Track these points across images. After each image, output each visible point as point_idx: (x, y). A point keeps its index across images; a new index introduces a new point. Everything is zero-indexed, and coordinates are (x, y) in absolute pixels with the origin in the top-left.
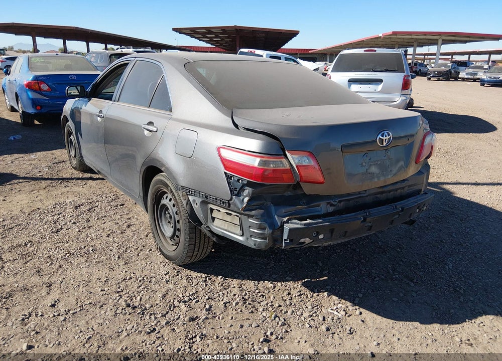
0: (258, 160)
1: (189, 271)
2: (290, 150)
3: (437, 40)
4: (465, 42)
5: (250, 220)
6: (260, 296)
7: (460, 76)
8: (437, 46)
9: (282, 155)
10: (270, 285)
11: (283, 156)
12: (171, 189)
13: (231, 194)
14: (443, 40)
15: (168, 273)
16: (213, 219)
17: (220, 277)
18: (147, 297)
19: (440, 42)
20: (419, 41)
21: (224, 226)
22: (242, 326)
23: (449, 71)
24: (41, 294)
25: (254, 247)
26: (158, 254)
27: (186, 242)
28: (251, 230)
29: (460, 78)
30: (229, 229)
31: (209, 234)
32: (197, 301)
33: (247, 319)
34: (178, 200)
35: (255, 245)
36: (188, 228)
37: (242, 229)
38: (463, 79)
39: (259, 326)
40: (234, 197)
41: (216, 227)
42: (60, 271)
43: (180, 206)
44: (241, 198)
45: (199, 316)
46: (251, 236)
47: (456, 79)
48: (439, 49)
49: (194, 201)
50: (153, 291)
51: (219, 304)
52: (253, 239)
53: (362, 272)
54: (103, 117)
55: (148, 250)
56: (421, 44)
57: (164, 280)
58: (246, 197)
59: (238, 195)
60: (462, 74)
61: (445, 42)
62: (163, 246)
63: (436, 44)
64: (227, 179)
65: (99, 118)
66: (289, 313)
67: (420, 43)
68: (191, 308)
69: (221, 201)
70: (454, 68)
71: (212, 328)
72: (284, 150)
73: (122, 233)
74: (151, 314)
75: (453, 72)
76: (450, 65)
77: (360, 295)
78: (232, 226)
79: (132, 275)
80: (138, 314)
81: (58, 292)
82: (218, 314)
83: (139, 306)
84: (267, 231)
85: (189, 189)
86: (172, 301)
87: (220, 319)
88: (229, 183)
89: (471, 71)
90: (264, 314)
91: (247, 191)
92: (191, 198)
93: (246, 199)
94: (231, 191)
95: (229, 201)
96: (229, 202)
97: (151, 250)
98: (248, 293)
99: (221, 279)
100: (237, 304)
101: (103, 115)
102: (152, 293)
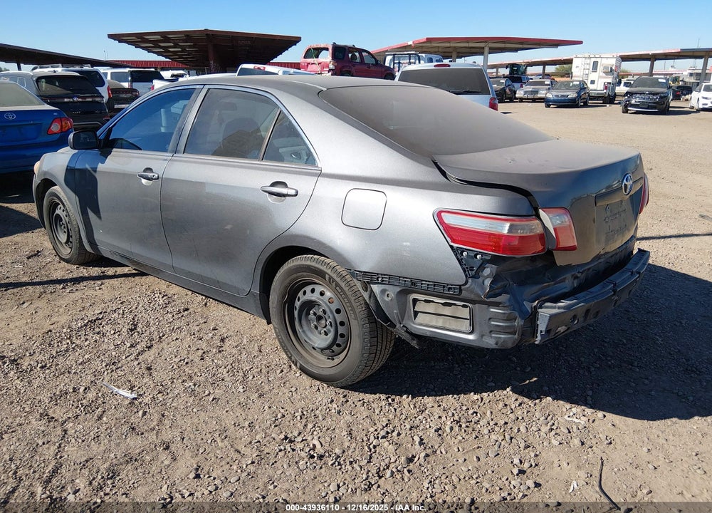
0: (507, 225)
1: (357, 393)
2: (545, 208)
3: (483, 48)
4: (516, 50)
5: (492, 310)
6: (472, 414)
7: (517, 96)
8: (483, 56)
9: (532, 215)
10: (476, 397)
11: (534, 217)
12: (331, 278)
13: (466, 276)
14: (490, 48)
15: (332, 401)
16: (416, 313)
17: (405, 396)
18: (328, 439)
19: (487, 50)
20: (458, 50)
21: (437, 321)
22: (478, 459)
23: (504, 90)
24: (162, 462)
25: (494, 346)
26: (298, 375)
27: (364, 352)
28: (492, 323)
29: (517, 99)
30: (447, 326)
31: (405, 336)
32: (399, 434)
33: (478, 447)
34: (347, 292)
35: (497, 344)
36: (368, 330)
37: (472, 324)
38: (521, 100)
39: (498, 454)
40: (470, 280)
41: (421, 325)
42: (167, 422)
43: (353, 301)
44: (480, 280)
45: (414, 453)
46: (491, 332)
47: (513, 99)
48: (486, 60)
49: (383, 291)
50: (328, 429)
51: (428, 433)
52: (493, 335)
53: (571, 363)
54: (158, 178)
55: (278, 371)
56: (460, 55)
57: (333, 411)
58: (486, 277)
59: (476, 276)
60: (520, 94)
61: (493, 51)
62: (307, 362)
63: (482, 54)
64: (456, 255)
65: (144, 181)
66: (523, 429)
67: (458, 53)
68: (398, 445)
69: (444, 287)
70: (509, 85)
71: (444, 468)
72: (536, 210)
73: (220, 351)
74: (351, 463)
75: (507, 90)
76: (504, 81)
77: (590, 393)
78: (451, 321)
79: (282, 411)
80: (332, 465)
81: (188, 454)
82: (436, 447)
83: (327, 454)
84: (519, 323)
85: (378, 274)
86: (365, 439)
87: (444, 452)
88: (460, 261)
89: (530, 88)
90: (494, 437)
91: (489, 269)
92: (376, 288)
93: (488, 282)
94: (465, 271)
95: (460, 286)
96: (460, 288)
97: (282, 371)
98: (454, 412)
99: (408, 397)
100: (452, 429)
101: (156, 176)
102: (329, 432)
